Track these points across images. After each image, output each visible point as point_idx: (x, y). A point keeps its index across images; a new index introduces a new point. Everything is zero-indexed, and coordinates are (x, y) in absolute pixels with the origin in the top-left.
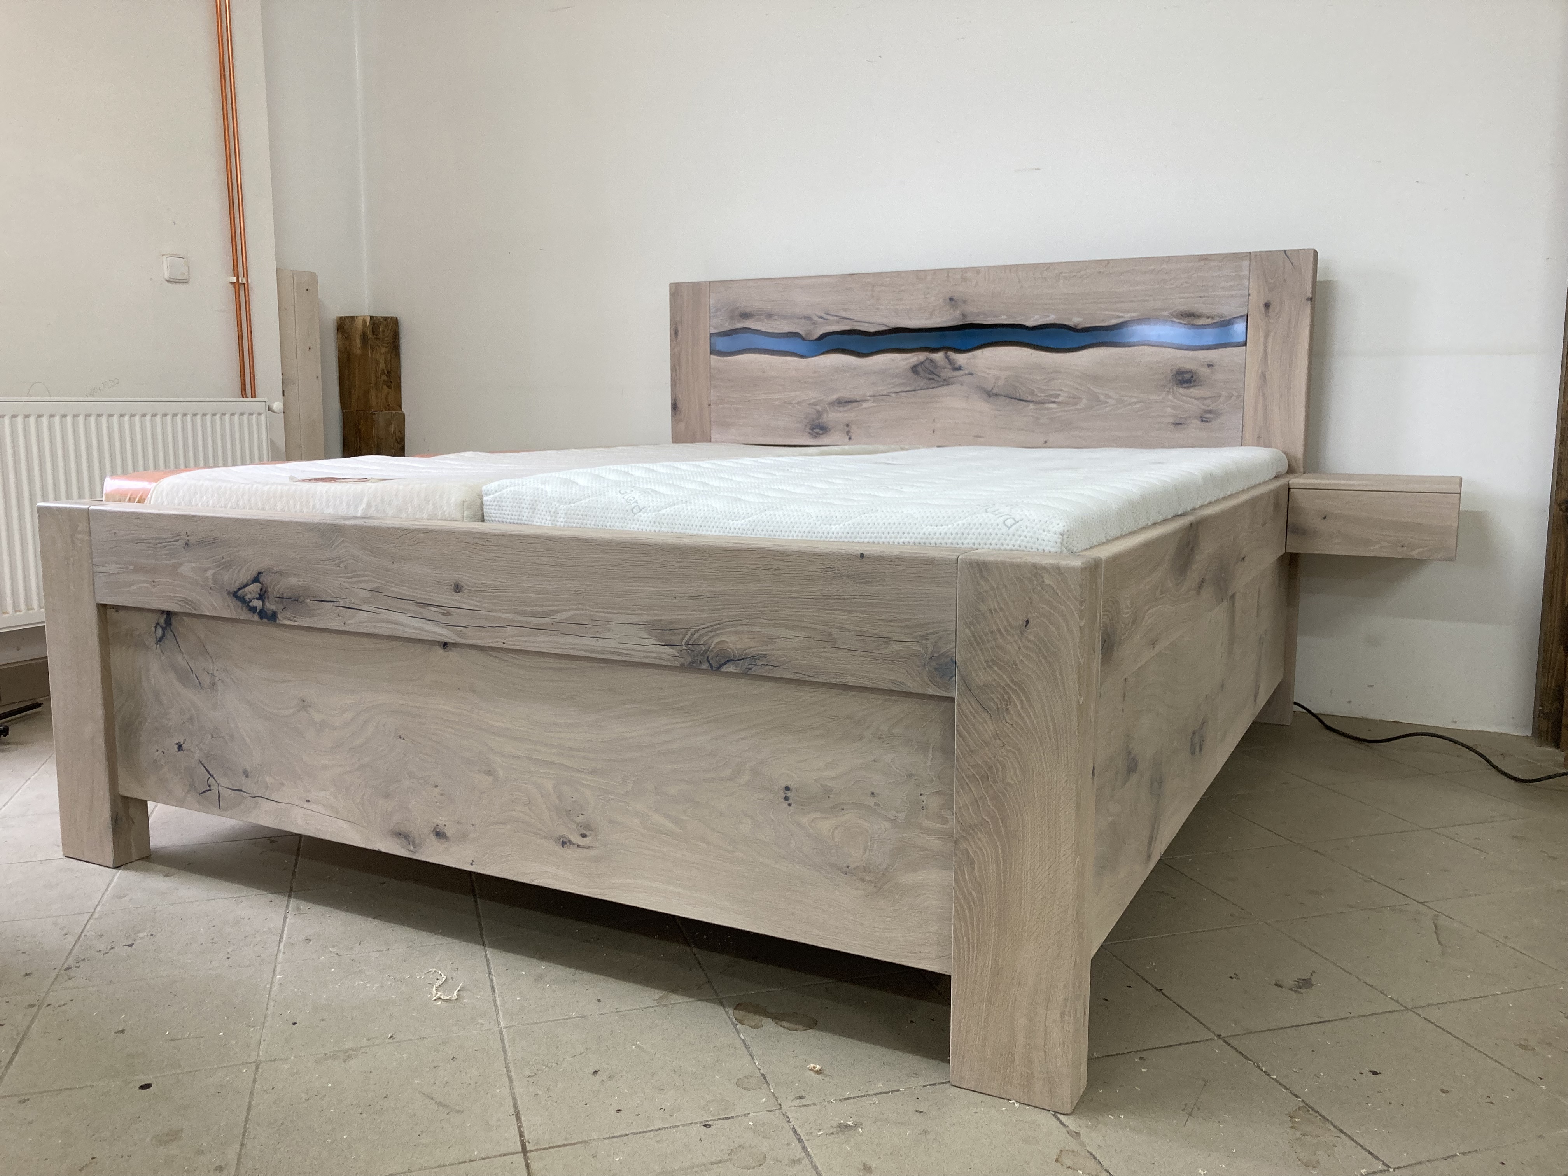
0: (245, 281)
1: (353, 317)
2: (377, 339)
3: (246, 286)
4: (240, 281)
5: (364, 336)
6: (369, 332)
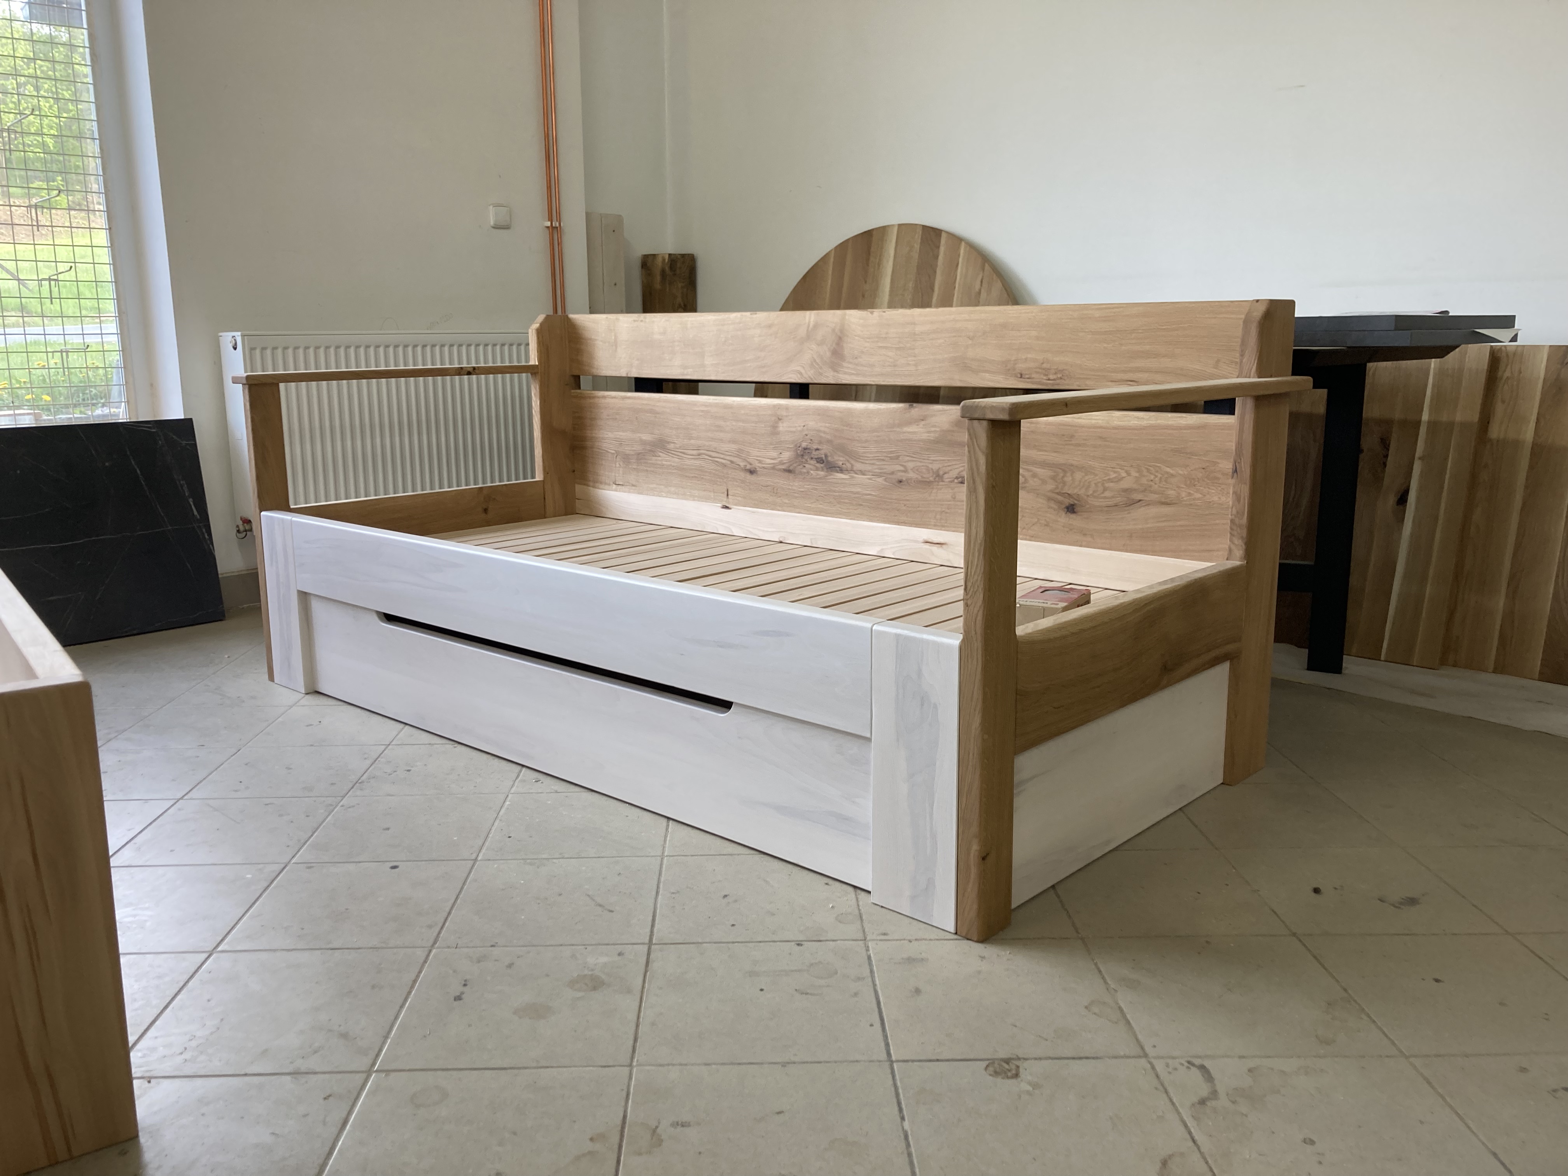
0: (558, 225)
1: (654, 255)
2: (674, 275)
3: (559, 228)
4: (554, 225)
5: (663, 272)
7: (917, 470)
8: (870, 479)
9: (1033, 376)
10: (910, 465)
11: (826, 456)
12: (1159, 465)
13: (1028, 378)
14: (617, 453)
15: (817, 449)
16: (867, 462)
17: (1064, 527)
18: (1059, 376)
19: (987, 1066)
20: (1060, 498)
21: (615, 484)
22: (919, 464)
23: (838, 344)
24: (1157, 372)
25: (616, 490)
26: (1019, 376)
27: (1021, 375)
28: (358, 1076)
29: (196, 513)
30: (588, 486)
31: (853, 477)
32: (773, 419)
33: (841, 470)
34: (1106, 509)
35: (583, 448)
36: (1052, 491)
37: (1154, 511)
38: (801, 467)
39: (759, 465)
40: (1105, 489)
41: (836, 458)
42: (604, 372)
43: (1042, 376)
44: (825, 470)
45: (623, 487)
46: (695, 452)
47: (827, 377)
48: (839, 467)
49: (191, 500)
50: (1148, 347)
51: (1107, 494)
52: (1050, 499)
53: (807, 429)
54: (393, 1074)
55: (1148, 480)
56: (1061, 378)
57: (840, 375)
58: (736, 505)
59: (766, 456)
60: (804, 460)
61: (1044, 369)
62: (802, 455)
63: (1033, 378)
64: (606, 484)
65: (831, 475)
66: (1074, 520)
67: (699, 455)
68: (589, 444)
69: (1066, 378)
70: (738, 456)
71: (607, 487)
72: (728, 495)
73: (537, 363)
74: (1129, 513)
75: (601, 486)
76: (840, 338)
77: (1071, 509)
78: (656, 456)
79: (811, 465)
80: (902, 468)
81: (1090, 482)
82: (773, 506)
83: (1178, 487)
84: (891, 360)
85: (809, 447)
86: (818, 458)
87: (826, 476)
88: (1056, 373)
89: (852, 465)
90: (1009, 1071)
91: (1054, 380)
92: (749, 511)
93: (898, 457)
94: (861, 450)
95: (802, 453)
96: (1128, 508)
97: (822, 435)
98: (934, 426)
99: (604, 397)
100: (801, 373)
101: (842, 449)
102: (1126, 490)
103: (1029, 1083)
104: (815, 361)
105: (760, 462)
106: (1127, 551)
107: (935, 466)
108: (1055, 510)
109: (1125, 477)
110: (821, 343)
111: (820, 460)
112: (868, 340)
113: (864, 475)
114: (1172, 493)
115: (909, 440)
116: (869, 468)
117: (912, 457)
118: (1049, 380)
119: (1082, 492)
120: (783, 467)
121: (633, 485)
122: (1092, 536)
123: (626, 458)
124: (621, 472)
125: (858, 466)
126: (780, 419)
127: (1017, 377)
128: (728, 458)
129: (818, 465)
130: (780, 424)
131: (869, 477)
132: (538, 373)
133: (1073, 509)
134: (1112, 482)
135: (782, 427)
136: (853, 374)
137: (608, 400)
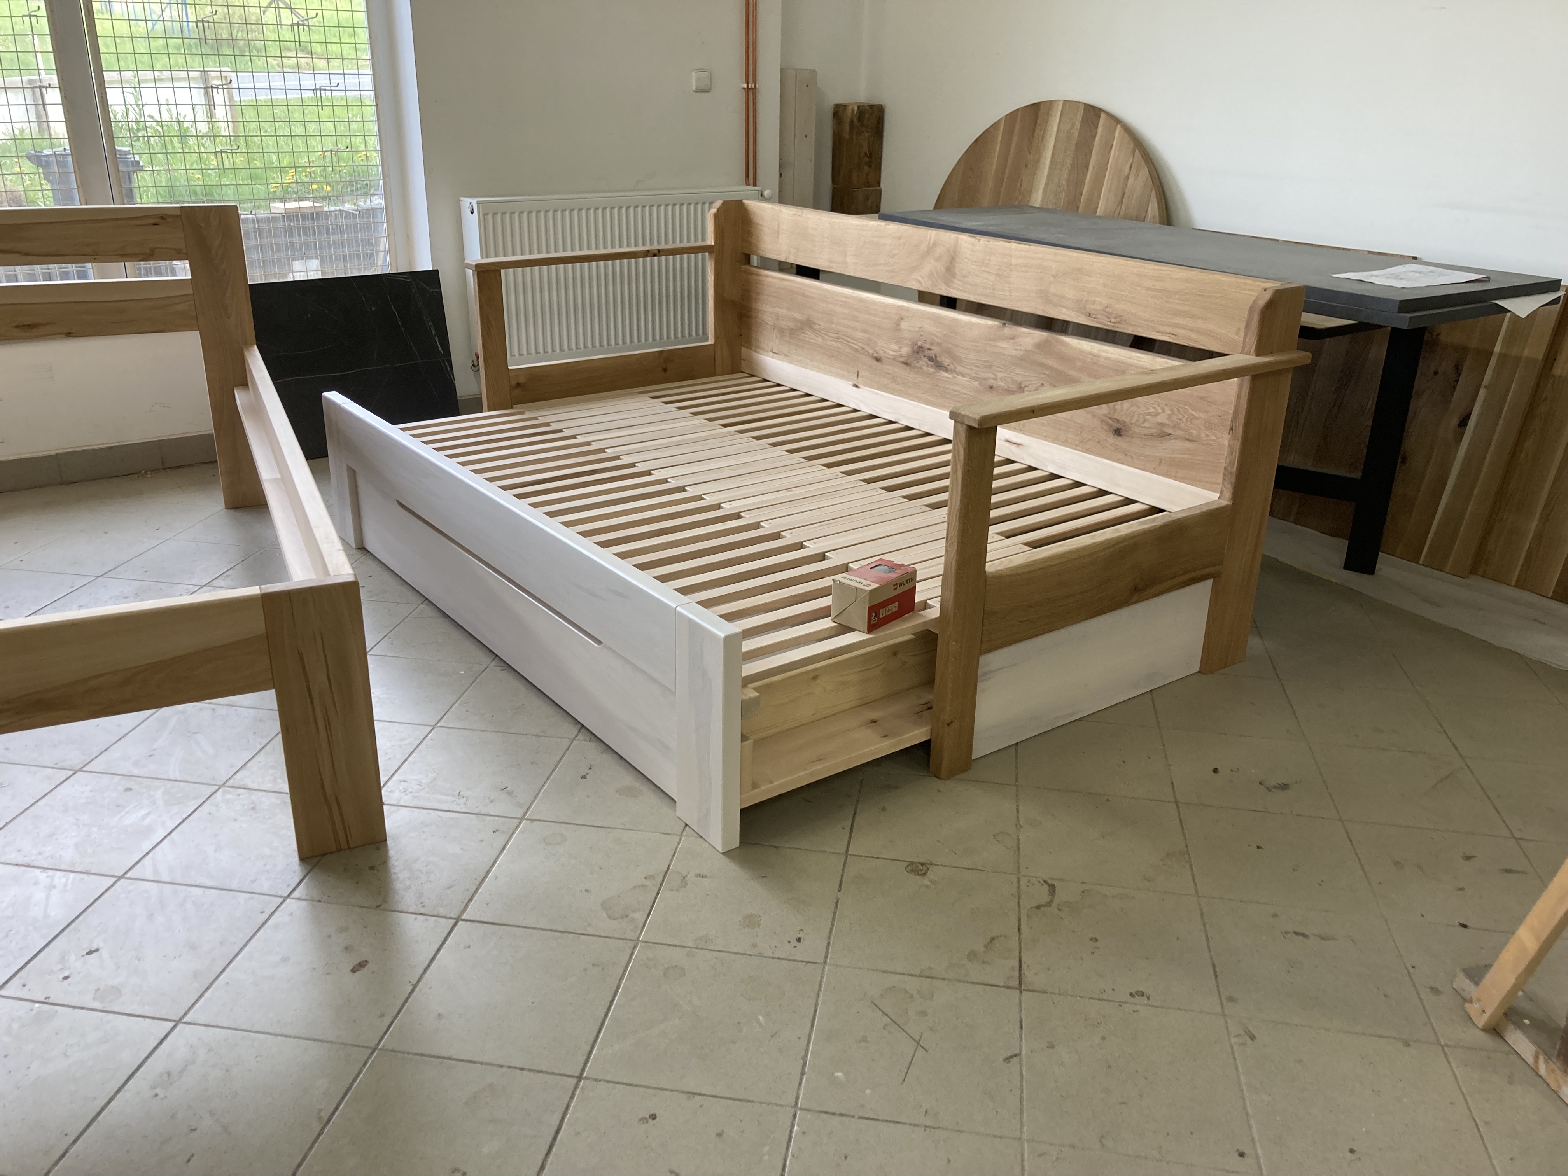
0: (754, 87)
1: (845, 105)
2: (862, 125)
3: (755, 89)
4: (750, 87)
5: (852, 122)
6: (855, 120)
7: (1005, 380)
8: (968, 381)
9: (1099, 316)
10: (1000, 375)
11: (936, 356)
12: (1187, 407)
13: (1095, 318)
14: (775, 327)
15: (929, 349)
16: (967, 366)
17: (1111, 446)
18: (1119, 320)
19: (908, 865)
20: (1110, 422)
21: (772, 352)
22: (1006, 375)
23: (951, 262)
24: (1192, 330)
25: (772, 357)
26: (1088, 315)
27: (1090, 314)
28: (515, 820)
29: (440, 349)
30: (751, 349)
31: (955, 377)
32: (897, 317)
33: (946, 370)
34: (1143, 437)
35: (749, 317)
36: (1105, 415)
37: (1179, 444)
38: (916, 362)
39: (885, 355)
40: (1145, 421)
41: (943, 359)
42: (768, 254)
43: (1105, 318)
44: (934, 368)
45: (778, 355)
46: (834, 335)
47: (940, 289)
48: (945, 367)
49: (436, 339)
50: (1187, 308)
51: (1146, 424)
52: (1102, 421)
53: (923, 331)
54: (535, 823)
55: (1177, 419)
56: (1119, 322)
57: (951, 290)
58: (864, 385)
59: (890, 349)
60: (918, 357)
61: (1107, 312)
62: (917, 353)
63: (1099, 318)
64: (765, 350)
65: (939, 373)
66: (1120, 442)
67: (838, 338)
68: (753, 314)
69: (1123, 322)
70: (868, 344)
71: (766, 353)
72: (858, 376)
73: (713, 244)
74: (1161, 443)
75: (761, 351)
76: (953, 258)
77: (1118, 432)
78: (804, 333)
79: (924, 362)
80: (992, 376)
81: (1134, 413)
82: (893, 392)
83: (1199, 428)
84: (991, 283)
85: (923, 346)
86: (930, 357)
87: (935, 373)
88: (1116, 318)
89: (955, 368)
90: (921, 870)
91: (1114, 323)
92: (873, 392)
93: (990, 367)
94: (963, 356)
95: (918, 350)
96: (1159, 439)
97: (935, 338)
98: (1020, 345)
99: (767, 276)
100: (920, 282)
101: (949, 352)
102: (1161, 424)
103: (930, 881)
104: (932, 274)
105: (885, 352)
106: (1156, 474)
107: (1019, 379)
108: (1106, 431)
109: (1161, 413)
110: (938, 259)
111: (931, 359)
112: (974, 263)
113: (963, 376)
114: (1194, 432)
115: (1001, 353)
116: (968, 371)
117: (1001, 368)
118: (1110, 322)
119: (1127, 420)
120: (903, 359)
121: (786, 355)
122: (1132, 457)
123: (782, 331)
124: (777, 343)
125: (959, 369)
126: (902, 319)
127: (1086, 315)
128: (860, 344)
129: (930, 363)
130: (902, 323)
131: (967, 379)
132: (713, 252)
133: (1120, 432)
134: (1151, 415)
135: (904, 325)
136: (960, 290)
137: (769, 279)
